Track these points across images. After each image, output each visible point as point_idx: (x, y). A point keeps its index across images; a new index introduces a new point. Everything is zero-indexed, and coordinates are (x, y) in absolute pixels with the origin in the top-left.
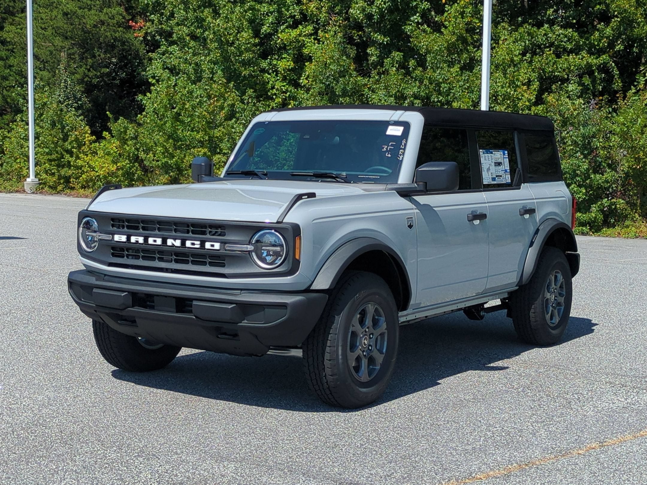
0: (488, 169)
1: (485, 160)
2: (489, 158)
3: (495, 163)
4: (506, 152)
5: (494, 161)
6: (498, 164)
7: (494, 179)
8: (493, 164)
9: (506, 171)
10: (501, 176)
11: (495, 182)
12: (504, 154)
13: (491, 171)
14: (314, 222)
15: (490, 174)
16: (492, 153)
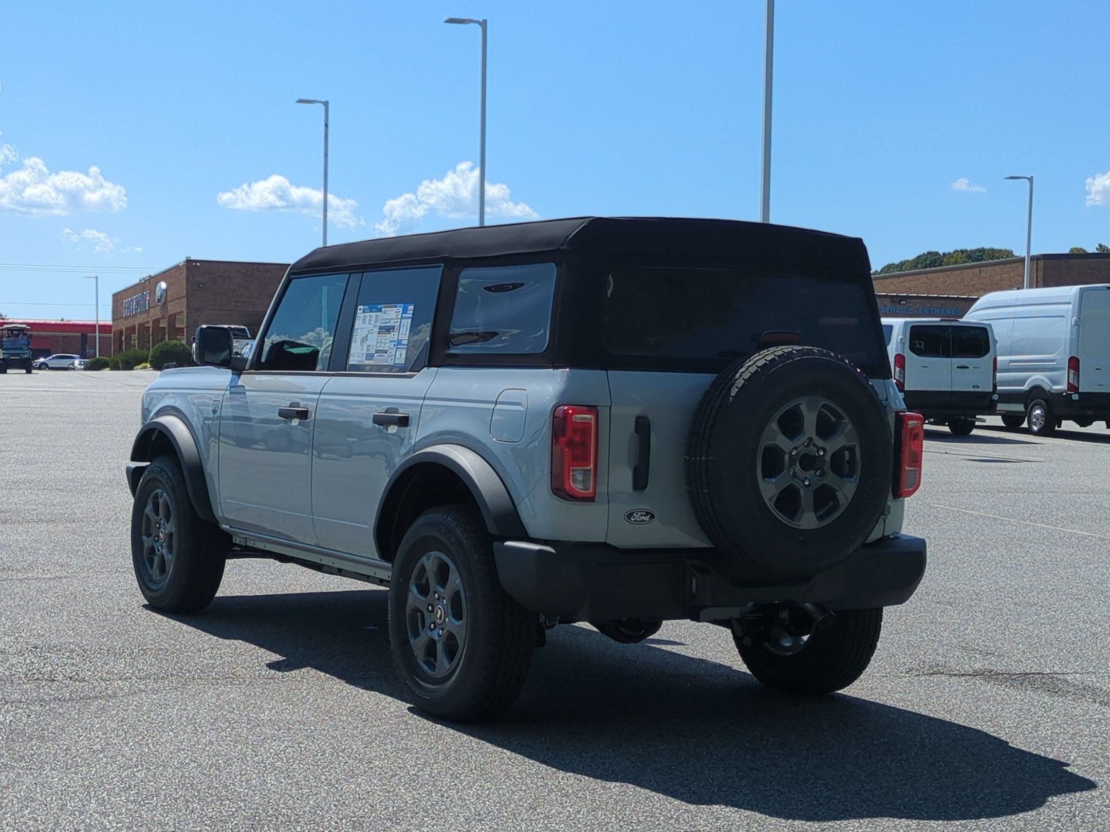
0: (365, 339)
1: (364, 322)
2: (370, 320)
3: (381, 328)
4: (411, 307)
5: (379, 324)
6: (388, 330)
7: (370, 356)
8: (376, 330)
9: (399, 342)
10: (386, 352)
11: (371, 362)
12: (405, 311)
13: (368, 343)
14: (150, 391)
15: (365, 347)
16: (380, 310)
